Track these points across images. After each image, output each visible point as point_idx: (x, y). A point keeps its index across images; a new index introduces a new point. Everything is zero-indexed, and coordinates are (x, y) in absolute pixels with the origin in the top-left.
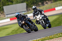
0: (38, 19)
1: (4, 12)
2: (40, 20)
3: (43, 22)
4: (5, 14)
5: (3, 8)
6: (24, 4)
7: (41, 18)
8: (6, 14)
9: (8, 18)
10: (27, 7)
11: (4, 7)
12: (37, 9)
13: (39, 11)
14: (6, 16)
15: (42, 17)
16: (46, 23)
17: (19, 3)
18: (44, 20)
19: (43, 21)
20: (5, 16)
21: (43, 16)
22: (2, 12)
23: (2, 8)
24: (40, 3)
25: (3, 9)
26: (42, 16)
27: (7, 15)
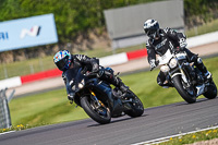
0: (165, 69)
1: (106, 30)
2: (171, 70)
3: (184, 78)
4: (110, 36)
5: (102, 14)
7: (174, 63)
8: (115, 36)
9: (119, 51)
11: (108, 14)
12: (161, 31)
13: (169, 36)
14: (115, 45)
15: (180, 61)
16: (194, 82)
18: (186, 70)
19: (182, 73)
20: (109, 45)
21: (184, 55)
22: (98, 31)
23: (99, 15)
25: (103, 21)
26: (178, 55)
27: (117, 39)
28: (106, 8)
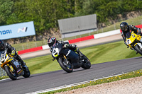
1: (59, 29)
4: (60, 32)
6: (94, 17)
8: (63, 32)
10: (98, 22)
11: (60, 21)
14: (63, 36)
17: (86, 15)
20: (60, 37)
22: (55, 29)
23: (55, 22)
24: (120, 15)
25: (58, 25)
27: (64, 34)
28: (59, 19)
